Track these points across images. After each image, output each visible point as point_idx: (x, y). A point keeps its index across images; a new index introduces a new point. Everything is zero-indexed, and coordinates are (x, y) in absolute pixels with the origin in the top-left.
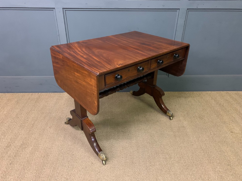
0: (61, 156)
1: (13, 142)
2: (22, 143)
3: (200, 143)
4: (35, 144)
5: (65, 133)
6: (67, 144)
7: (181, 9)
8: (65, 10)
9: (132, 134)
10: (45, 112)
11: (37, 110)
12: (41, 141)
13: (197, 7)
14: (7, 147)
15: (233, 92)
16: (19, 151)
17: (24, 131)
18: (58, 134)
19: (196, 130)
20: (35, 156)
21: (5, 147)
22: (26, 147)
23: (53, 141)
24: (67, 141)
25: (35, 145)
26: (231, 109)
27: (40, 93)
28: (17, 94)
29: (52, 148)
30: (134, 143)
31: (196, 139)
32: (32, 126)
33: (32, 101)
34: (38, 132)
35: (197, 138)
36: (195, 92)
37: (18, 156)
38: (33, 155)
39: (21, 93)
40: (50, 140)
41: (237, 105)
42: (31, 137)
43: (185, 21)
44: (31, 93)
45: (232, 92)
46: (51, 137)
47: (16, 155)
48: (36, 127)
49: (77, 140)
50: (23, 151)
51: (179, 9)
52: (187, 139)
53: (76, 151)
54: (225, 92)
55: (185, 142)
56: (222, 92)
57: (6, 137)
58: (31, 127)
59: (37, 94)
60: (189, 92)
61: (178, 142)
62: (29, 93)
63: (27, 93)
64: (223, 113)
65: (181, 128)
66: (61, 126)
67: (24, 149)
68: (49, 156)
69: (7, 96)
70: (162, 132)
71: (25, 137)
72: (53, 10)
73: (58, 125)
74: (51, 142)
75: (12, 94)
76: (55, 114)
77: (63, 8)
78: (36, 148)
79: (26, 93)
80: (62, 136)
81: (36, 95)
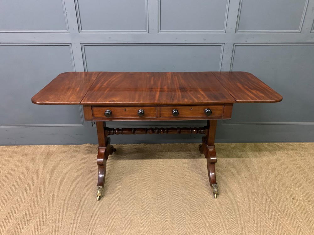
0: (73, 231)
1: (14, 212)
2: (25, 213)
4: (42, 215)
8: (83, 45)
10: (56, 171)
11: (46, 169)
12: (49, 211)
14: (6, 219)
15: (297, 143)
16: (20, 225)
17: (29, 197)
20: (40, 231)
21: (3, 219)
22: (29, 219)
23: (64, 211)
24: (83, 211)
25: (42, 217)
26: (294, 166)
28: (23, 147)
29: (63, 221)
32: (39, 190)
34: (46, 198)
37: (19, 232)
38: (38, 230)
39: (28, 146)
41: (302, 161)
42: (37, 205)
44: (40, 146)
45: (295, 143)
46: (63, 205)
47: (17, 231)
48: (44, 192)
50: (25, 225)
53: (94, 224)
54: (287, 143)
56: (282, 143)
57: (6, 205)
58: (37, 192)
59: (48, 146)
62: (37, 146)
63: (35, 146)
64: (283, 172)
66: (76, 190)
67: (27, 222)
68: (59, 231)
69: (10, 149)
71: (30, 205)
72: (69, 46)
73: (72, 189)
75: (17, 146)
76: (69, 174)
77: (81, 43)
78: (43, 220)
80: (76, 203)
81: (46, 148)
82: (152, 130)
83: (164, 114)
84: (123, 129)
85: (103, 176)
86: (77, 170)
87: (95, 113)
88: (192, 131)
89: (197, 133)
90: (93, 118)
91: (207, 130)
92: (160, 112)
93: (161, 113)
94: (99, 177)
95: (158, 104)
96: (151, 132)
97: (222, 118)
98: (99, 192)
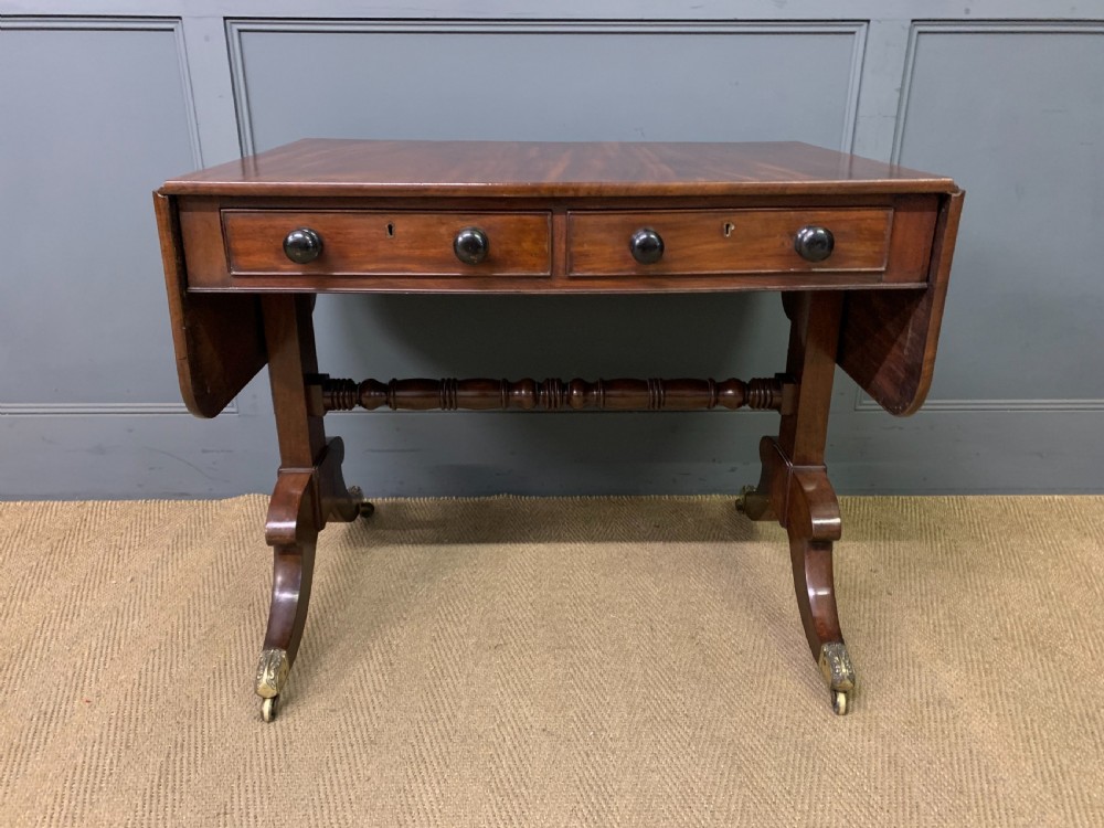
3: (1073, 818)
5: (180, 740)
6: (173, 816)
7: (879, 21)
8: (236, 27)
9: (613, 753)
10: (86, 607)
13: (967, 11)
18: (128, 747)
19: (1025, 722)
27: (90, 503)
30: (622, 817)
31: (1038, 785)
33: (33, 545)
35: (1045, 783)
36: (977, 497)
40: (67, 792)
43: (901, 91)
44: (41, 503)
46: (79, 770)
49: (243, 789)
51: (868, 21)
52: (982, 790)
55: (969, 809)
59: (73, 504)
60: (940, 498)
61: (923, 805)
62: (27, 504)
63: (19, 504)
65: (925, 712)
70: (808, 737)
72: (172, 30)
74: (66, 802)
76: (146, 618)
77: (225, 18)
79: (12, 504)
81: (64, 512)
82: (534, 391)
83: (585, 255)
84: (396, 385)
85: (296, 596)
86: (185, 603)
87: (239, 245)
88: (717, 395)
89: (739, 405)
90: (230, 271)
91: (788, 389)
92: (568, 242)
93: (574, 249)
94: (275, 605)
95: (557, 194)
96: (526, 396)
97: (880, 281)
98: (266, 677)
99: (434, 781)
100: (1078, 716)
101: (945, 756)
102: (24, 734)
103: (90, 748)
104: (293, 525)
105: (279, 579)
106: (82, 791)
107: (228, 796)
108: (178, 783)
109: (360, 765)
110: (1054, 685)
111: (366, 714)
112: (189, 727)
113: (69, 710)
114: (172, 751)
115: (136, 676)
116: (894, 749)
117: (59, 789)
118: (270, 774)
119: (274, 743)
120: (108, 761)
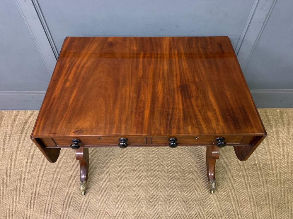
5: (65, 200)
9: (160, 205)
17: (6, 195)
18: (54, 203)
19: (253, 196)
27: (27, 112)
32: (17, 184)
33: (16, 130)
59: (23, 112)
62: (10, 111)
65: (231, 193)
71: (9, 207)
81: (21, 116)
90: (56, 145)
92: (151, 140)
97: (238, 144)
98: (82, 188)
99: (122, 214)
100: (265, 194)
101: (232, 207)
102: (31, 198)
103: (46, 203)
104: (82, 153)
105: (81, 172)
106: (47, 216)
107: (78, 217)
108: (67, 214)
109: (105, 209)
110: (262, 184)
111: (105, 193)
112: (67, 196)
113: (39, 190)
114: (64, 204)
115: (52, 179)
116: (222, 204)
117: (42, 215)
118: (86, 211)
119: (86, 202)
120: (51, 207)
